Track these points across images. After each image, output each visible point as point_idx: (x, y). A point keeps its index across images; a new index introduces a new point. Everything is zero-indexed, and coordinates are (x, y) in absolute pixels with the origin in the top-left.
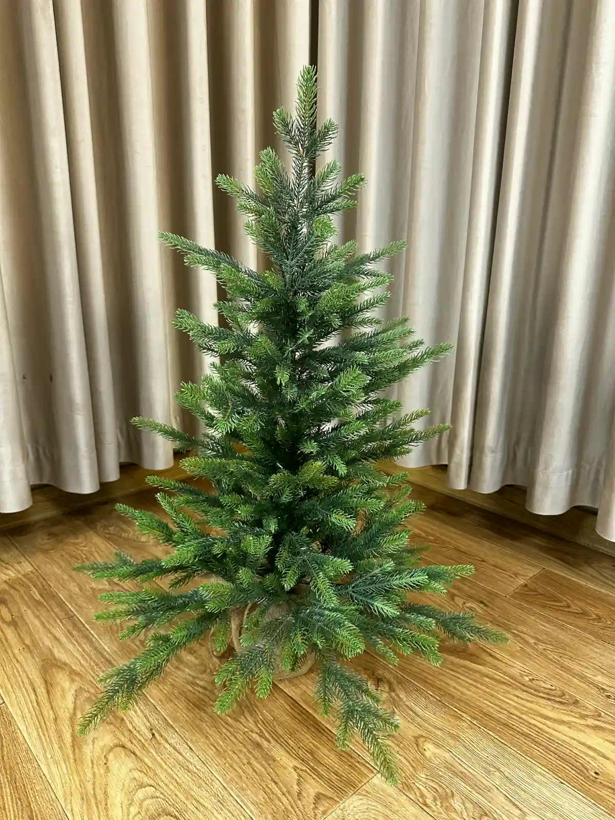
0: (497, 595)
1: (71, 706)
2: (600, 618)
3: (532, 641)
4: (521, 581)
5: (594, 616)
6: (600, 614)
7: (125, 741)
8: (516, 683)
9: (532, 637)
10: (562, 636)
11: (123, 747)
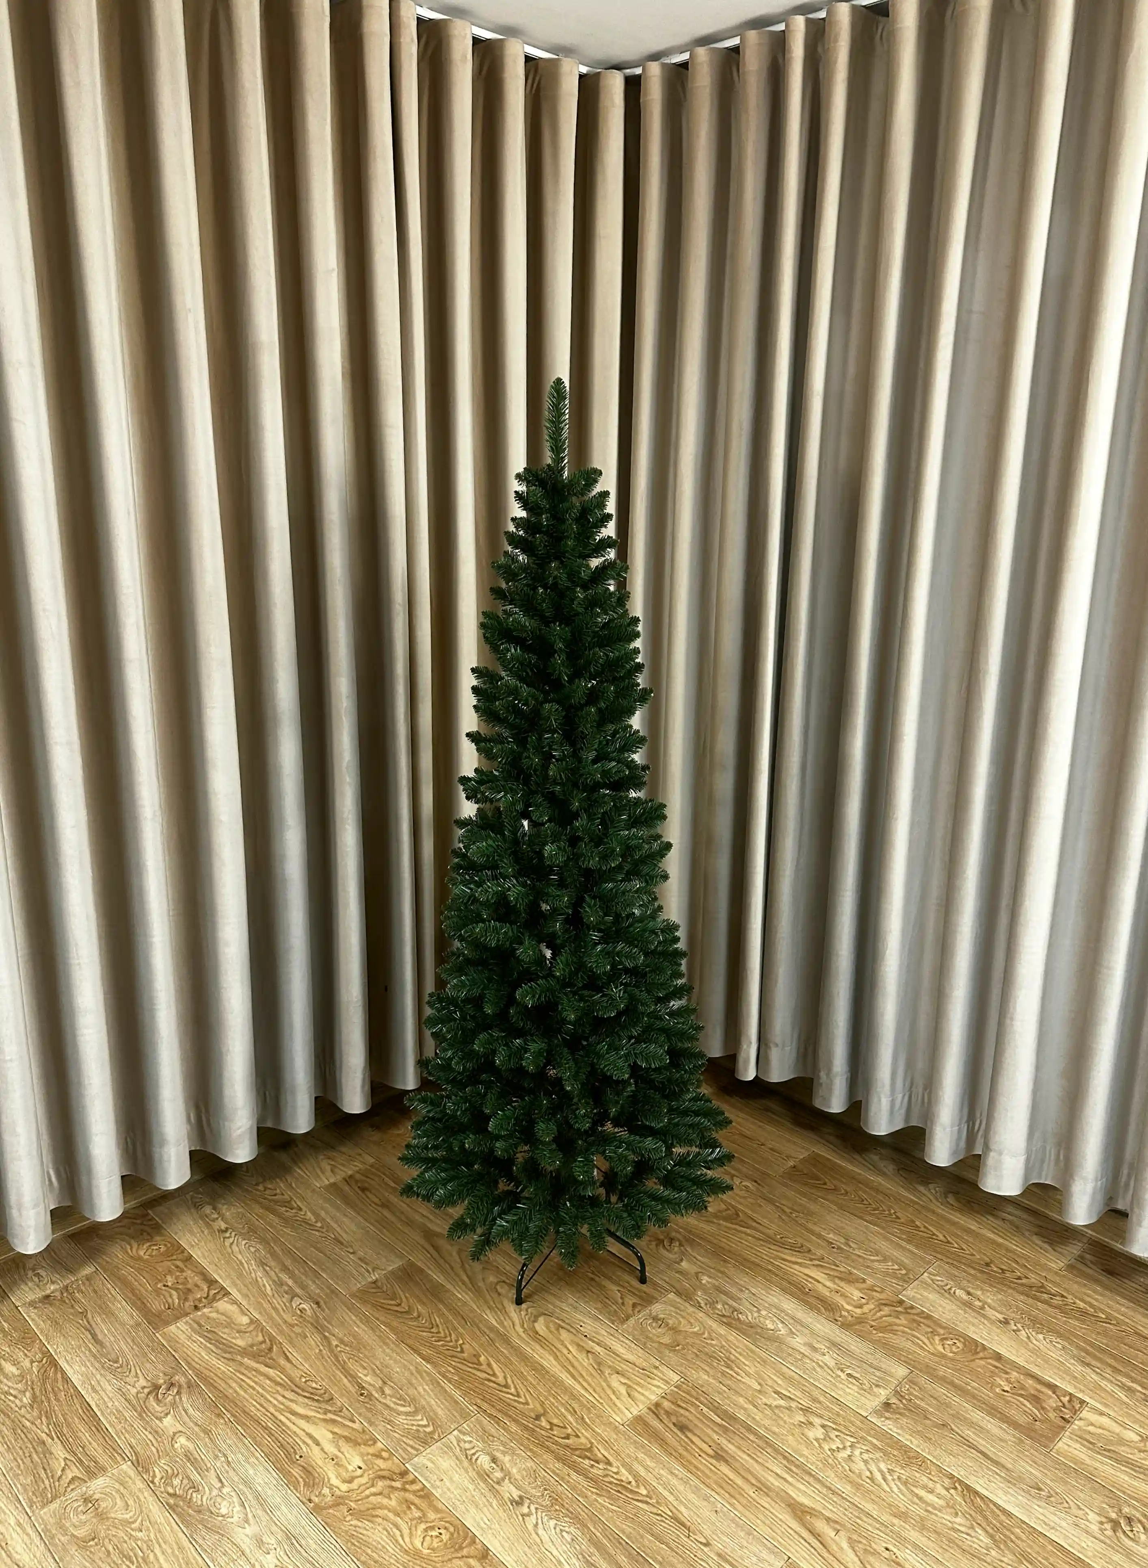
0: (768, 1175)
1: (459, 1260)
2: (847, 1193)
3: (788, 1211)
4: (791, 1163)
5: (843, 1192)
6: (848, 1190)
7: (504, 1279)
8: (770, 1240)
9: (788, 1208)
10: (813, 1207)
11: (504, 1282)
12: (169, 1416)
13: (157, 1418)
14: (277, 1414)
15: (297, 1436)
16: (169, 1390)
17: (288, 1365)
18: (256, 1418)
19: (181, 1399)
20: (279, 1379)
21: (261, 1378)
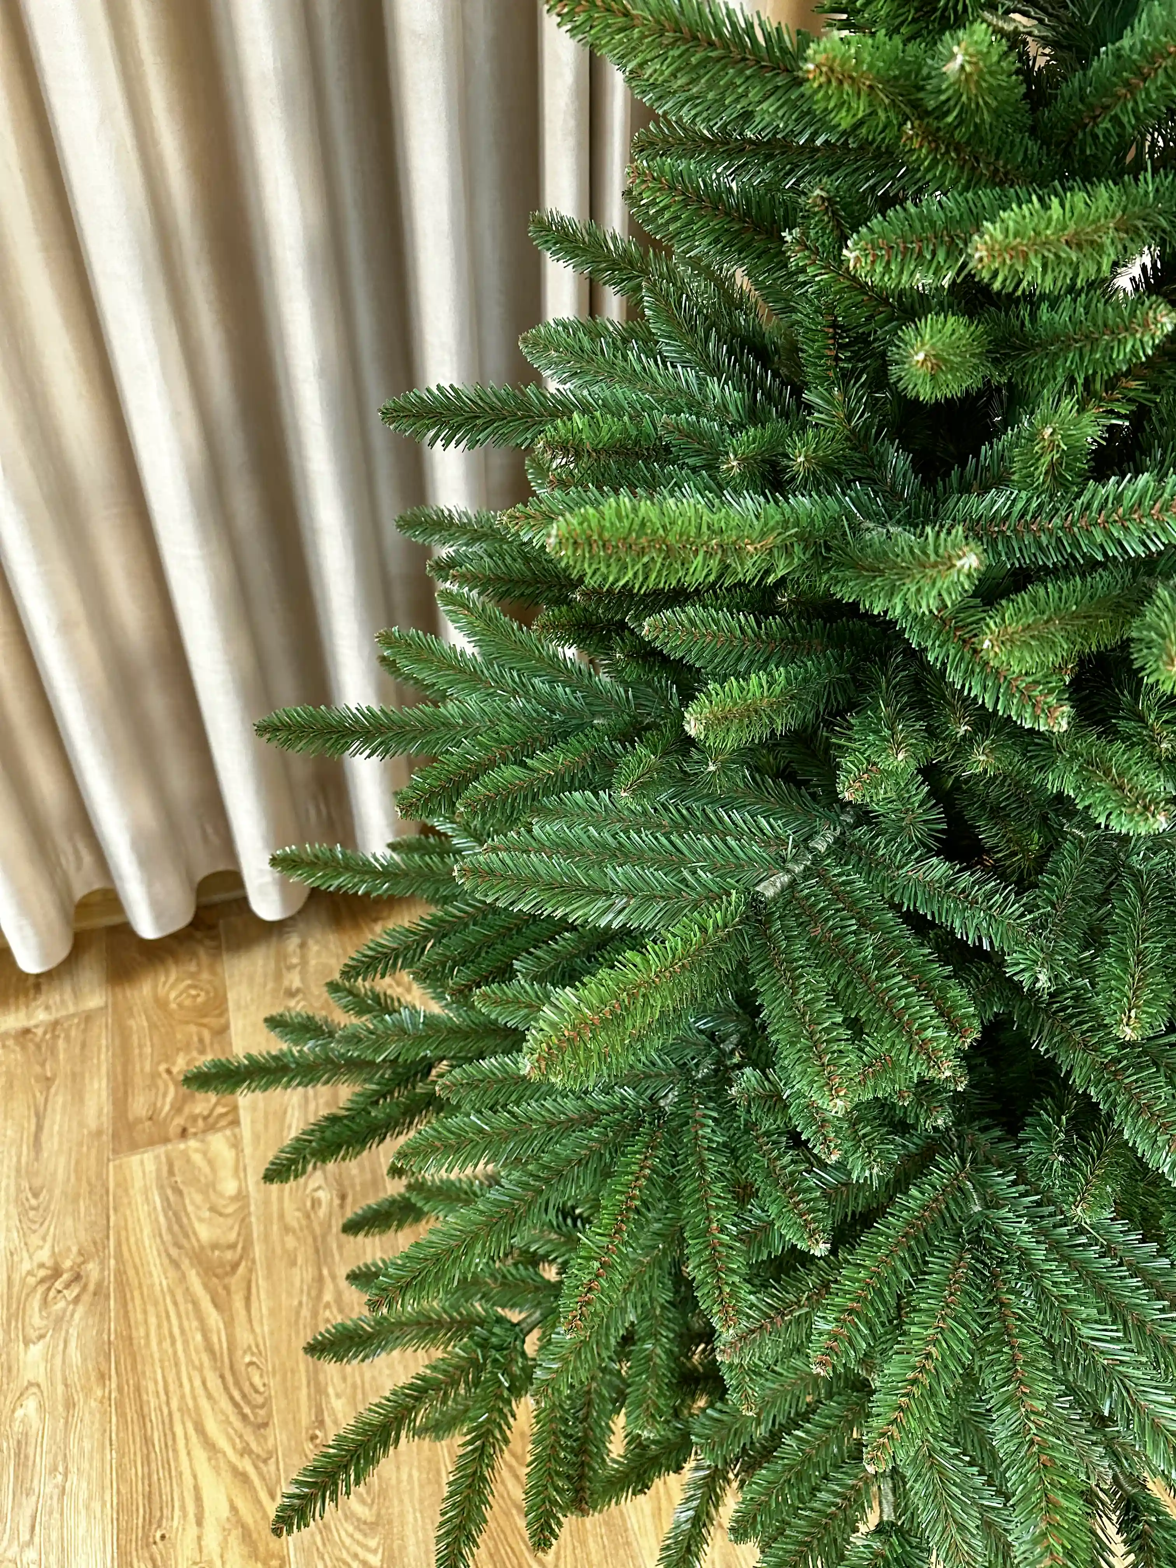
12: (41, 1342)
13: (24, 1337)
14: (177, 1416)
15: (180, 1484)
16: (67, 1286)
17: (243, 1312)
18: (146, 1410)
19: (72, 1315)
20: (215, 1339)
21: (195, 1324)
